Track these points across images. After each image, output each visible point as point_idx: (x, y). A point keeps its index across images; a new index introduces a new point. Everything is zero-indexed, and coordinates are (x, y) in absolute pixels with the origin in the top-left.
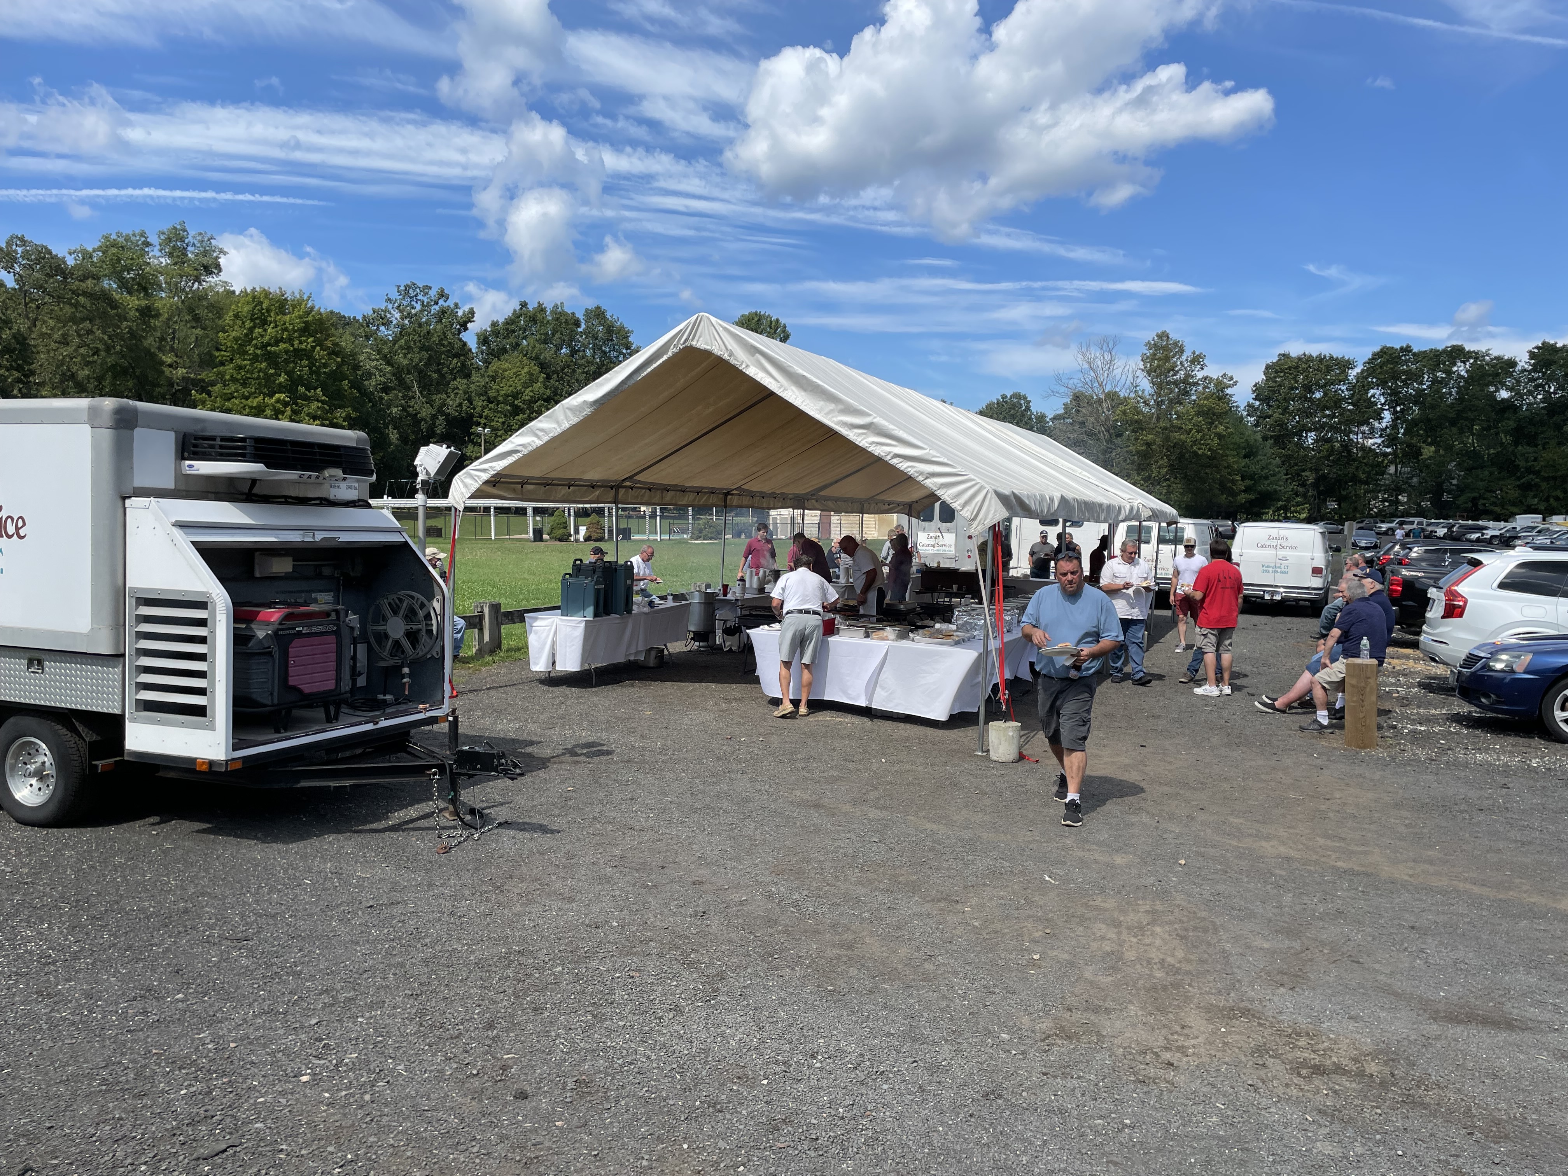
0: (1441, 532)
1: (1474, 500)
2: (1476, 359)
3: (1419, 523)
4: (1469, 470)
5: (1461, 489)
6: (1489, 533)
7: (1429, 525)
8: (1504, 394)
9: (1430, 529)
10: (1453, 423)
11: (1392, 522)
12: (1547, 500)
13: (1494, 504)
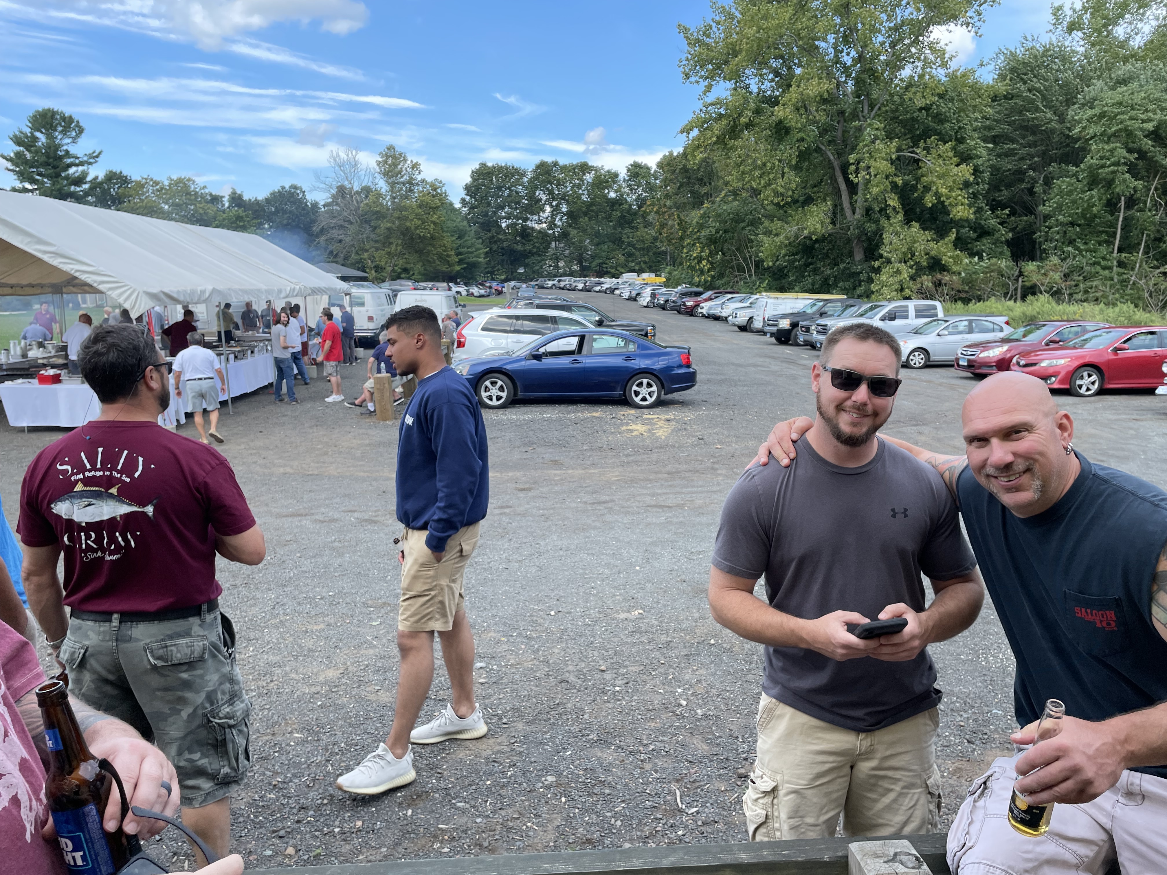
0: (580, 286)
1: (600, 265)
2: (596, 171)
3: (570, 281)
4: (598, 244)
5: (593, 257)
6: (605, 286)
7: (575, 281)
8: (612, 195)
9: (574, 284)
10: (585, 214)
11: (554, 280)
12: (639, 263)
13: (611, 267)
